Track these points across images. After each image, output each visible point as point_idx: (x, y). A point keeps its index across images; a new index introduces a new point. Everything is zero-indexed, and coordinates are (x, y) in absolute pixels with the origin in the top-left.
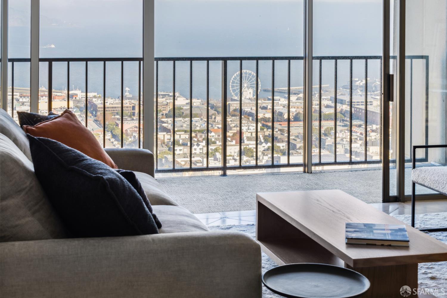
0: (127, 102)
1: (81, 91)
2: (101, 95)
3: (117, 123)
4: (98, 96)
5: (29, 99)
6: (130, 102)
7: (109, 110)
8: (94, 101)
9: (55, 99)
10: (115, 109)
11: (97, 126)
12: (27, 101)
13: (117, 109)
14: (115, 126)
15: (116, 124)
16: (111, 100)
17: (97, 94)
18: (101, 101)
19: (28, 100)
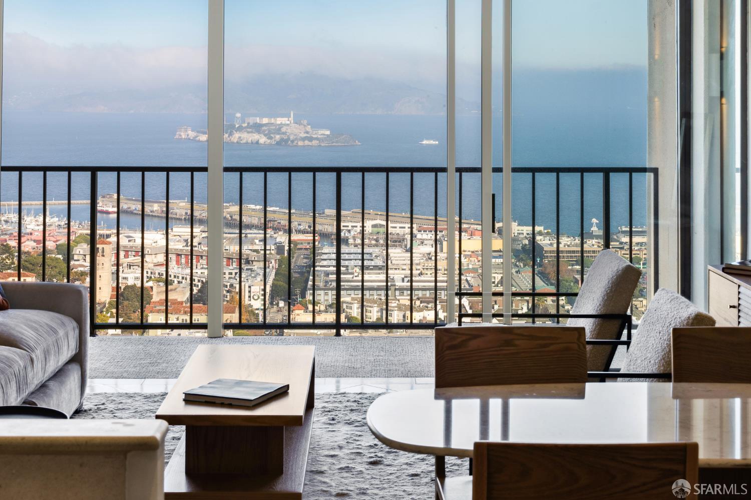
0: (594, 243)
1: (516, 224)
2: (550, 231)
3: (576, 279)
4: (546, 231)
5: (432, 234)
6: (599, 243)
7: (564, 256)
8: (538, 240)
9: (474, 235)
10: (573, 255)
11: (542, 282)
12: (429, 238)
13: (576, 255)
14: (572, 284)
15: (574, 280)
16: (567, 240)
17: (544, 229)
18: (550, 240)
19: (431, 237)
